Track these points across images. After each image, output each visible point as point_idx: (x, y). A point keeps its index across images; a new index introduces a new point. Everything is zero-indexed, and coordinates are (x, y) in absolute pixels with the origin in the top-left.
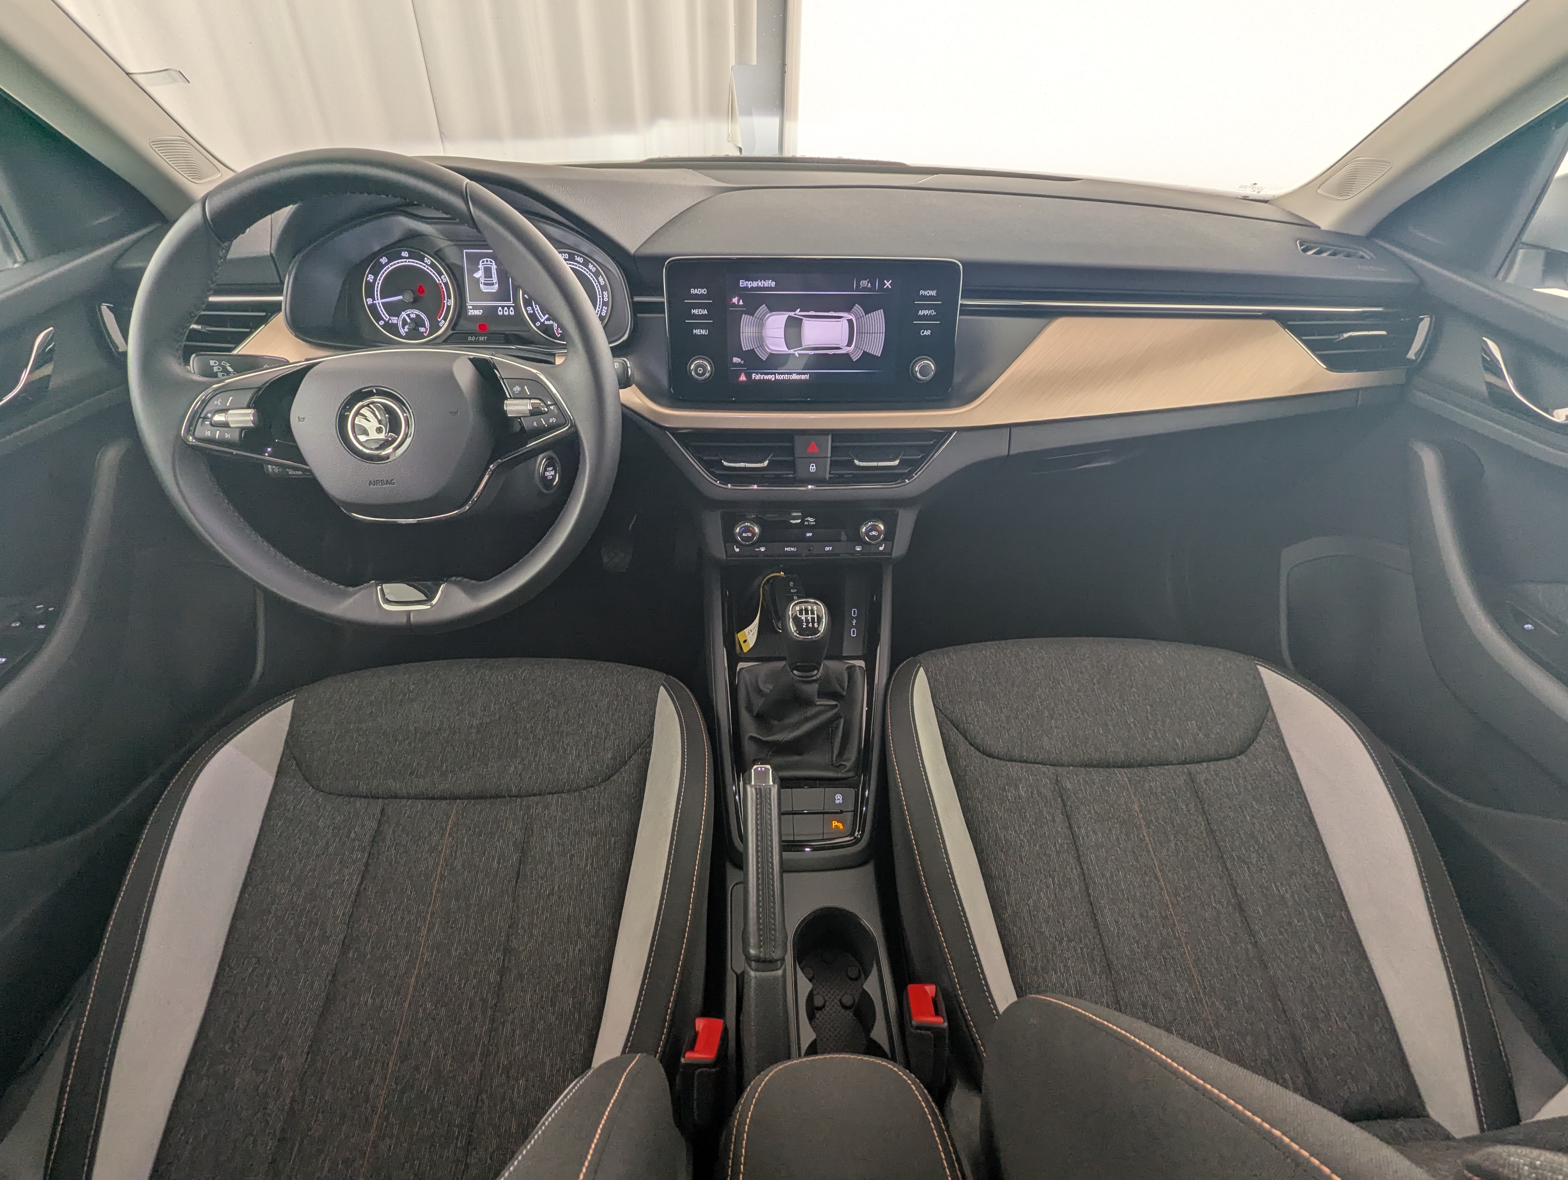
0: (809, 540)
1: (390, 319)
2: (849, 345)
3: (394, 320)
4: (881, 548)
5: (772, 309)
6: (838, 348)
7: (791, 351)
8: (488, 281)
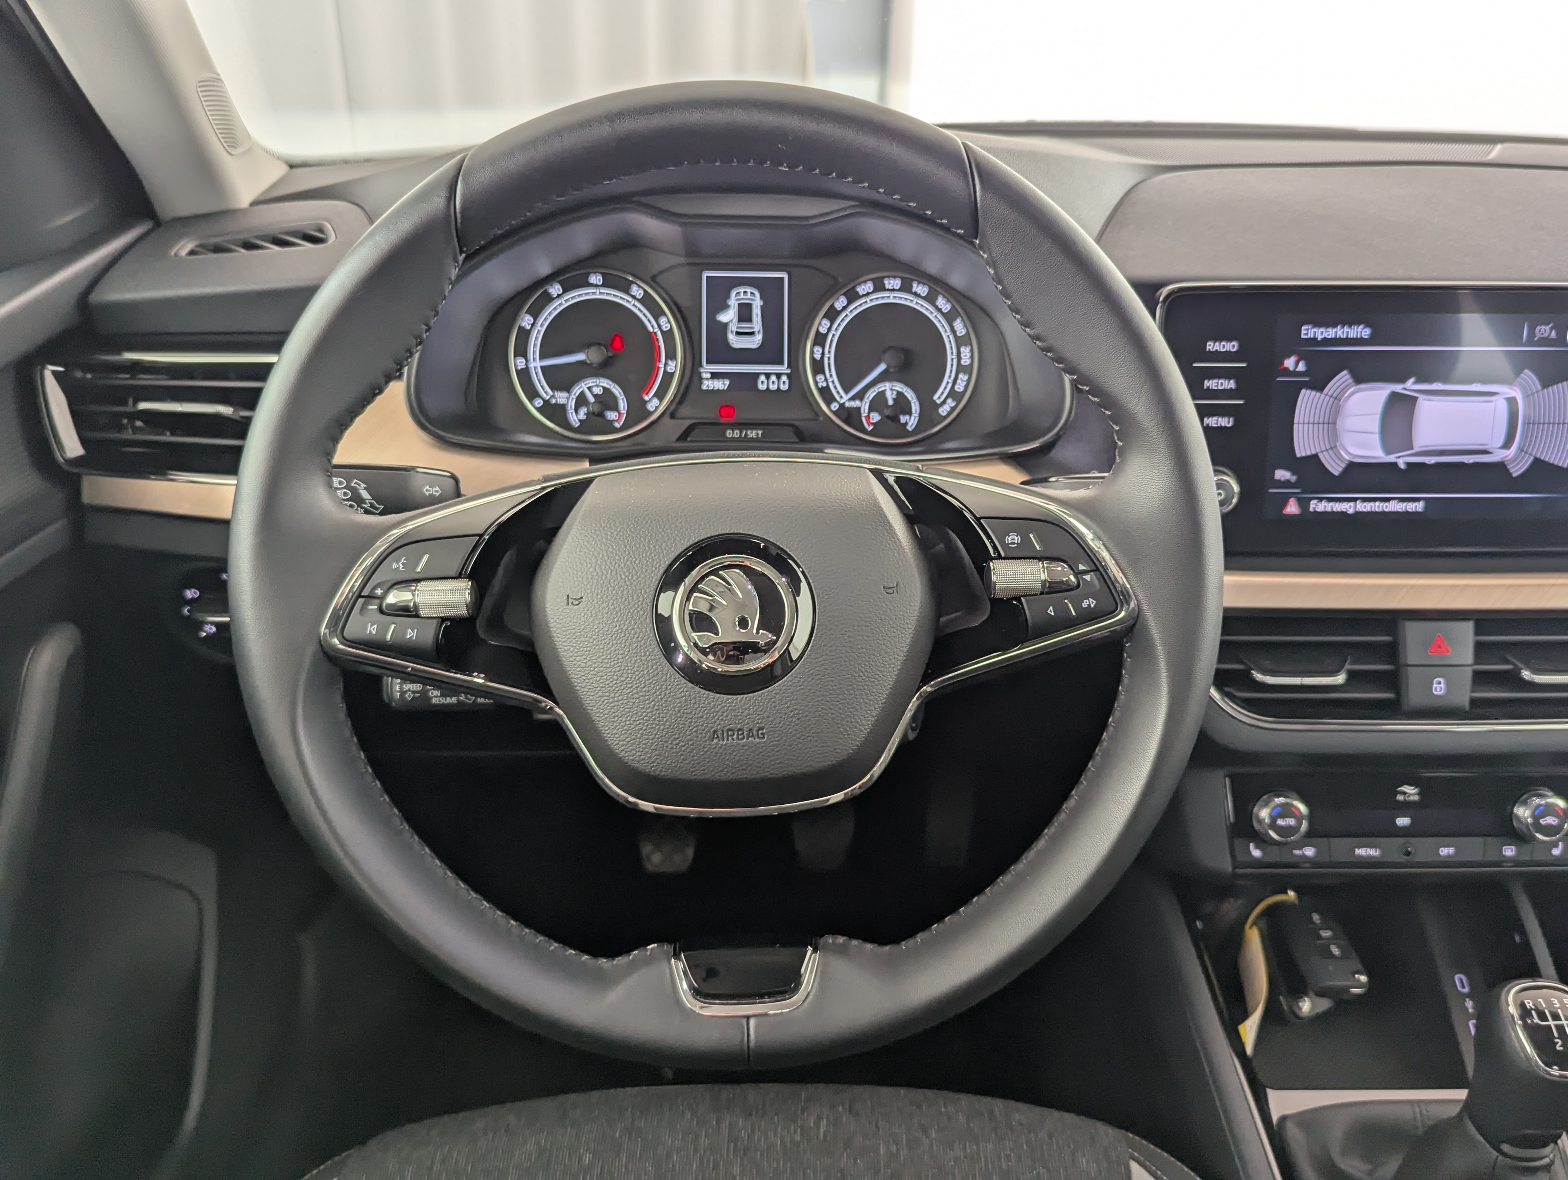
0: (1405, 832)
1: (553, 396)
2: (1507, 445)
3: (561, 397)
4: (1556, 852)
5: (1359, 379)
6: (1485, 452)
7: (1391, 458)
8: (745, 327)
